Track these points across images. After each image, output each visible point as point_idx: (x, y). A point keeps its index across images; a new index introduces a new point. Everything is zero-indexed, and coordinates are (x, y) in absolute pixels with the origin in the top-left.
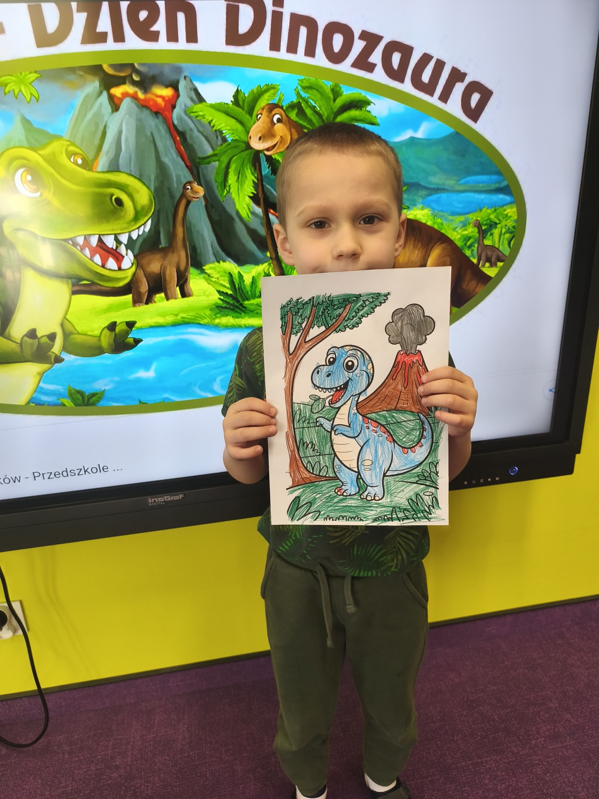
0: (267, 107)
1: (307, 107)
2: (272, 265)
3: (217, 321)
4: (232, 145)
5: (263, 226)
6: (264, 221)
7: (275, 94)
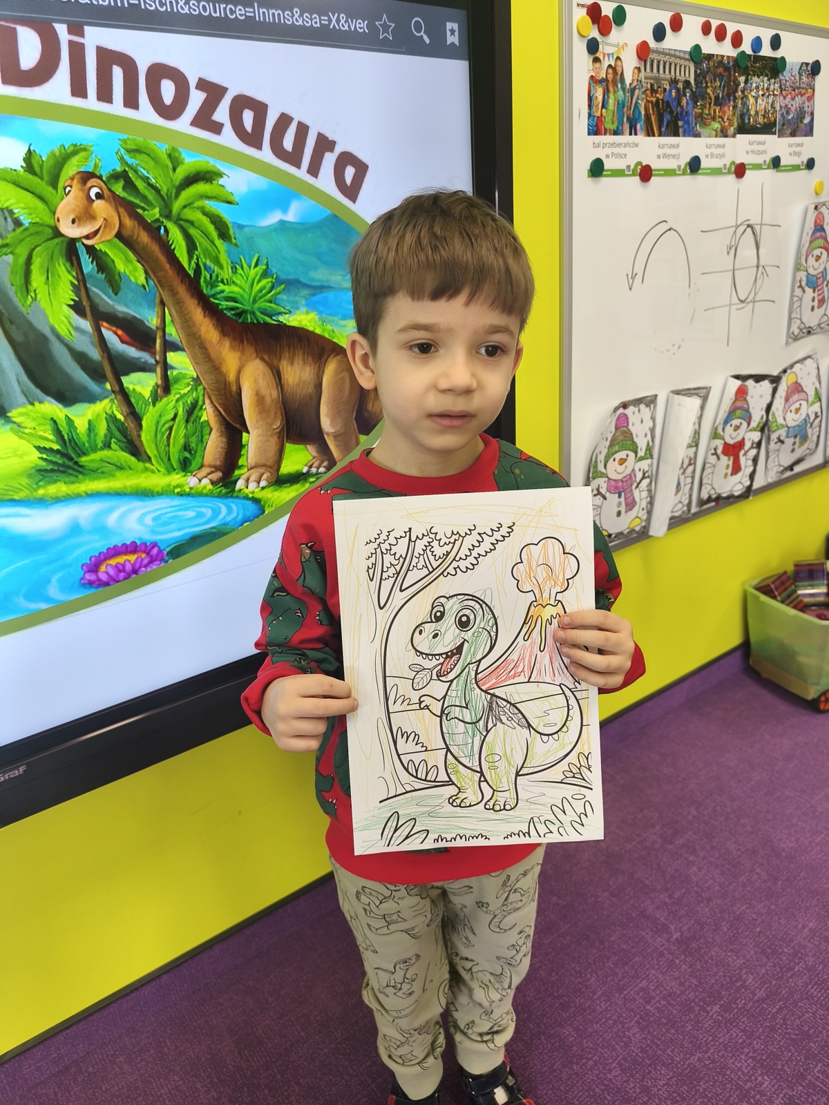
0: (78, 176)
1: (136, 179)
2: (116, 401)
3: (41, 492)
4: (31, 230)
5: (94, 346)
6: (96, 339)
7: (87, 159)
